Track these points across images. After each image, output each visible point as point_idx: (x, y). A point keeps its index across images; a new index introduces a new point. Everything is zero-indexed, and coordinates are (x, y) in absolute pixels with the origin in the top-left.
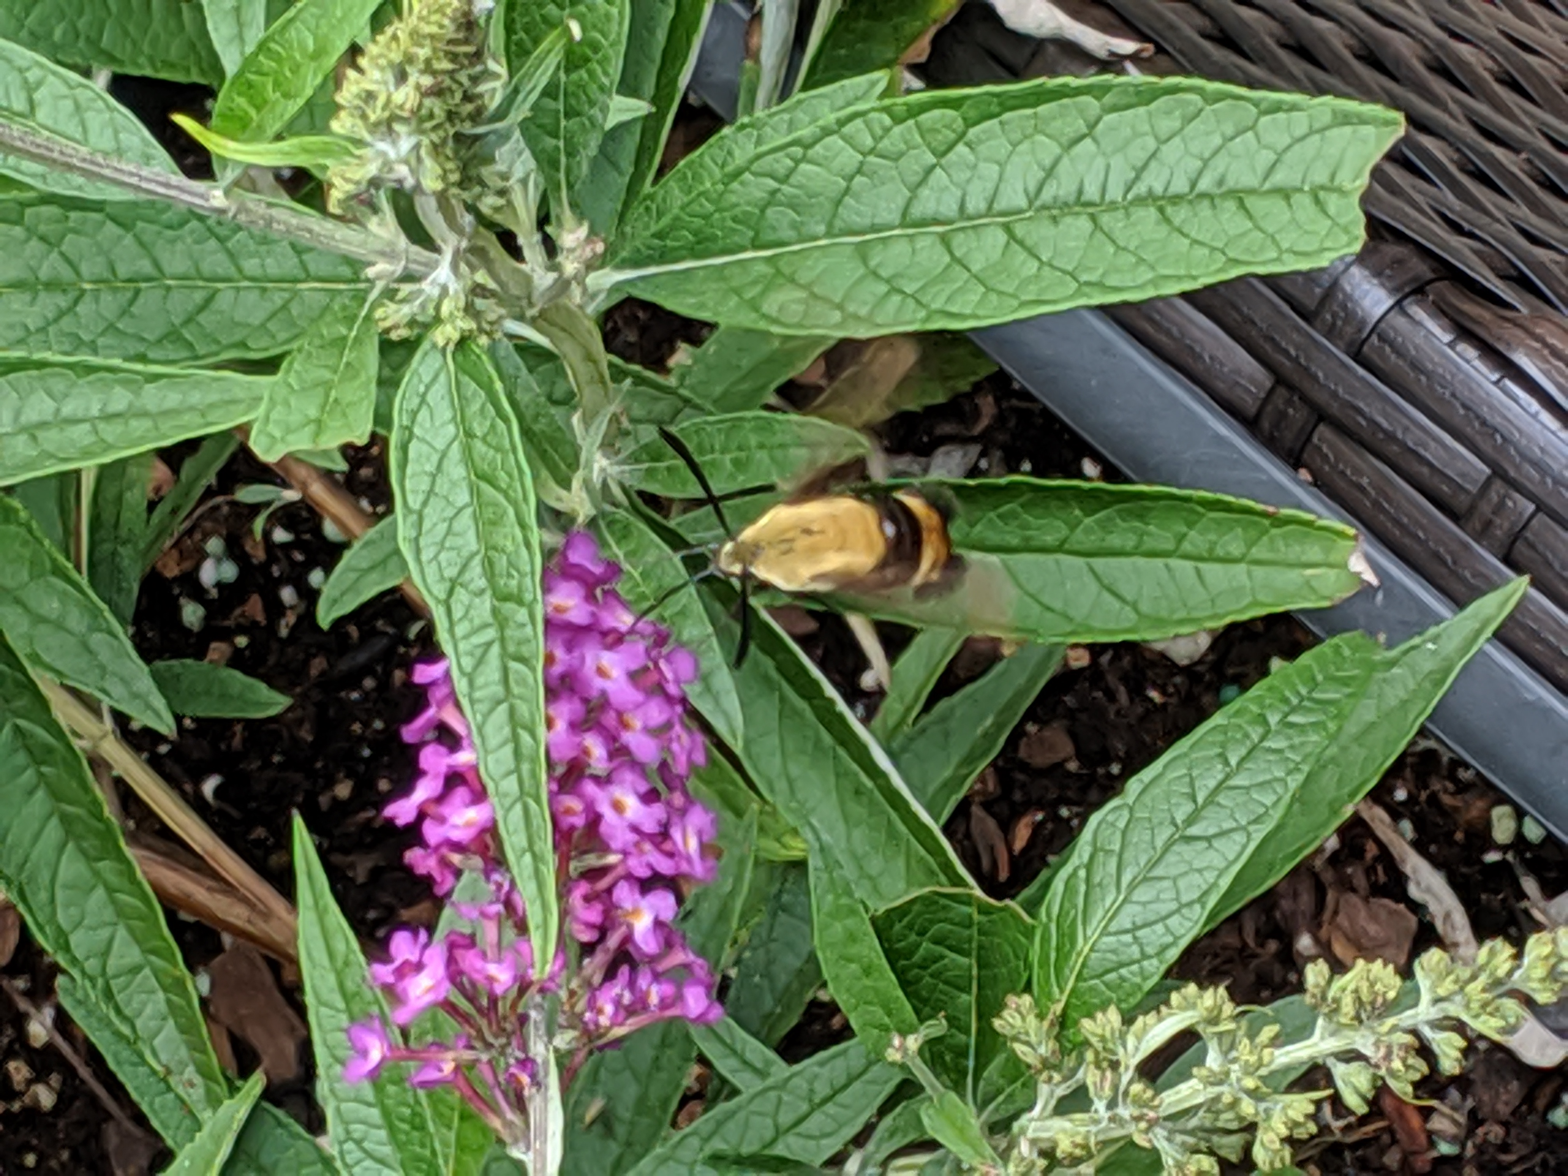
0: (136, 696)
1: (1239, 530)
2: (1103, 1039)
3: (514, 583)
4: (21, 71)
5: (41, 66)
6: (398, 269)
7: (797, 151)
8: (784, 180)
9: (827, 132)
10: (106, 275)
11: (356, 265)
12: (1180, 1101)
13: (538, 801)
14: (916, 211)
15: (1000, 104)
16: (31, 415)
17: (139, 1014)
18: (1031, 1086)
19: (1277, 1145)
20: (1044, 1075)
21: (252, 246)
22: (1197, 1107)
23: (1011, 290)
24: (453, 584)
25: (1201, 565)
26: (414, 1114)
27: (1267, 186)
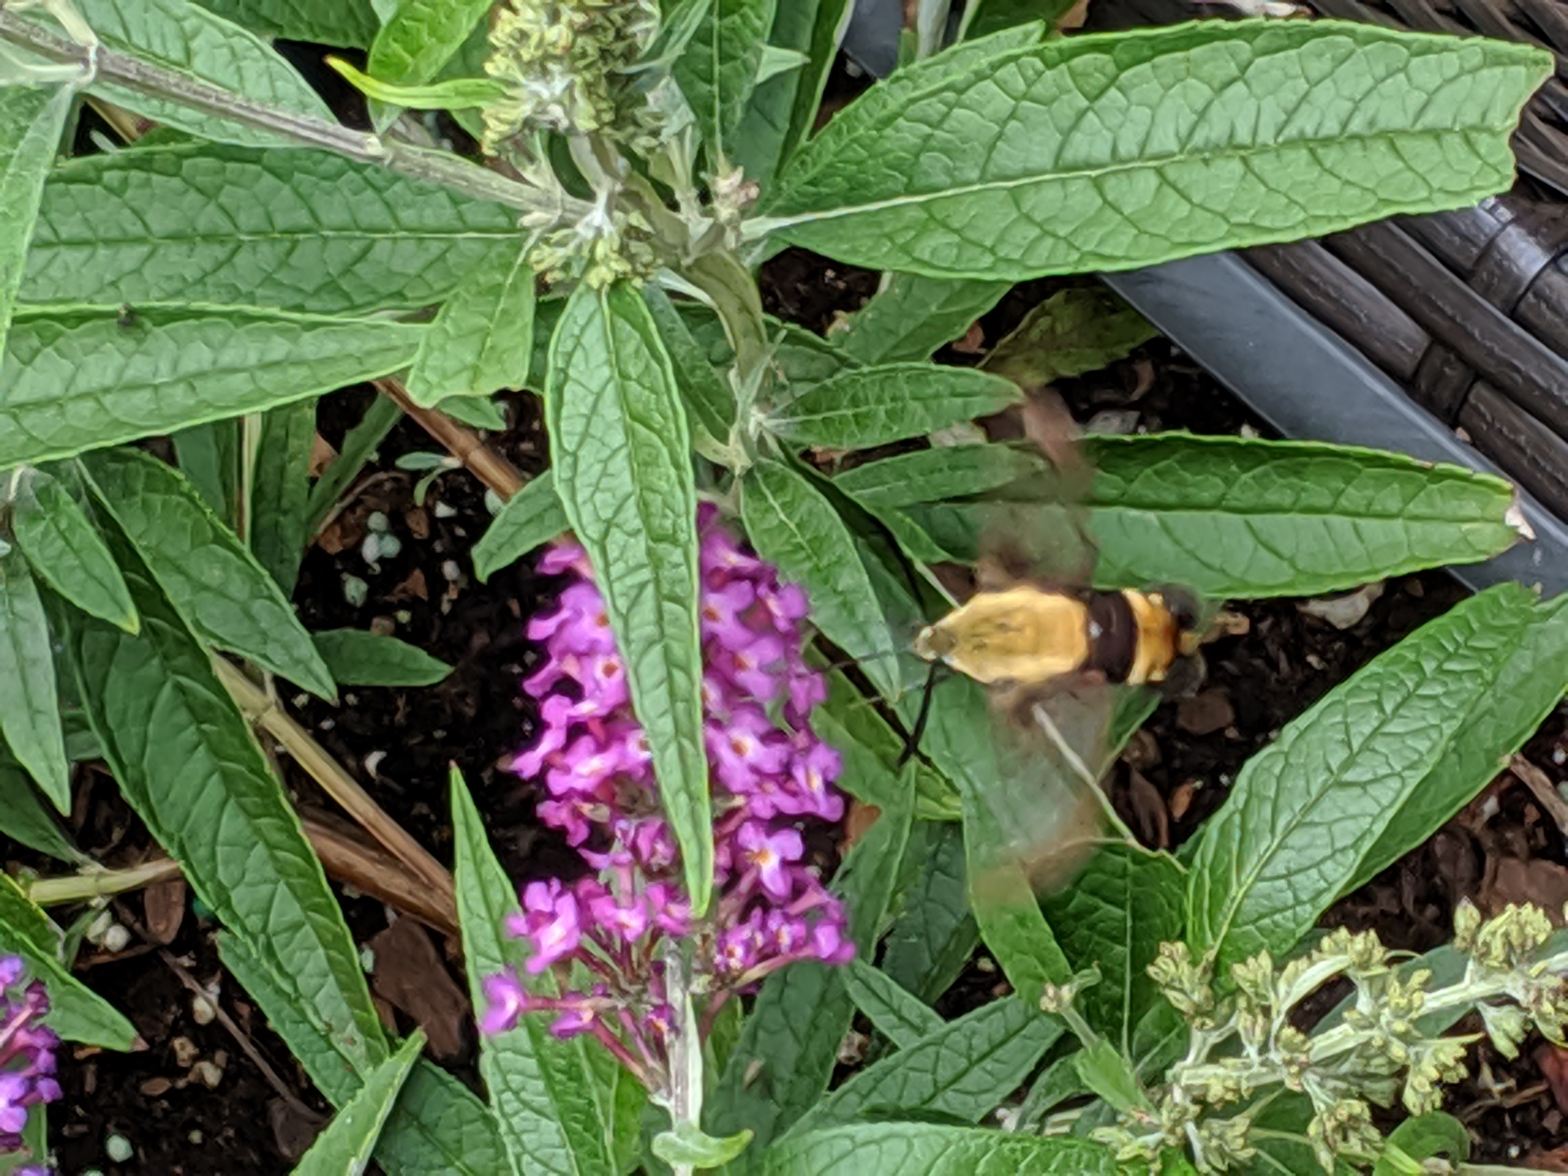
0: (298, 662)
1: (1396, 486)
2: (1254, 984)
3: (668, 523)
4: (178, 20)
5: (199, 15)
6: (553, 216)
7: (950, 96)
8: (937, 125)
9: (980, 76)
10: (265, 226)
11: (512, 213)
12: (1332, 1046)
13: (694, 741)
14: (1069, 155)
15: (1152, 48)
16: (189, 365)
17: (300, 971)
18: (1185, 1036)
19: (1428, 1089)
20: (1198, 1021)
21: (409, 197)
22: (1349, 1052)
23: (1162, 232)
24: (609, 525)
25: (1358, 521)
26: (572, 1065)
27: (1419, 126)
